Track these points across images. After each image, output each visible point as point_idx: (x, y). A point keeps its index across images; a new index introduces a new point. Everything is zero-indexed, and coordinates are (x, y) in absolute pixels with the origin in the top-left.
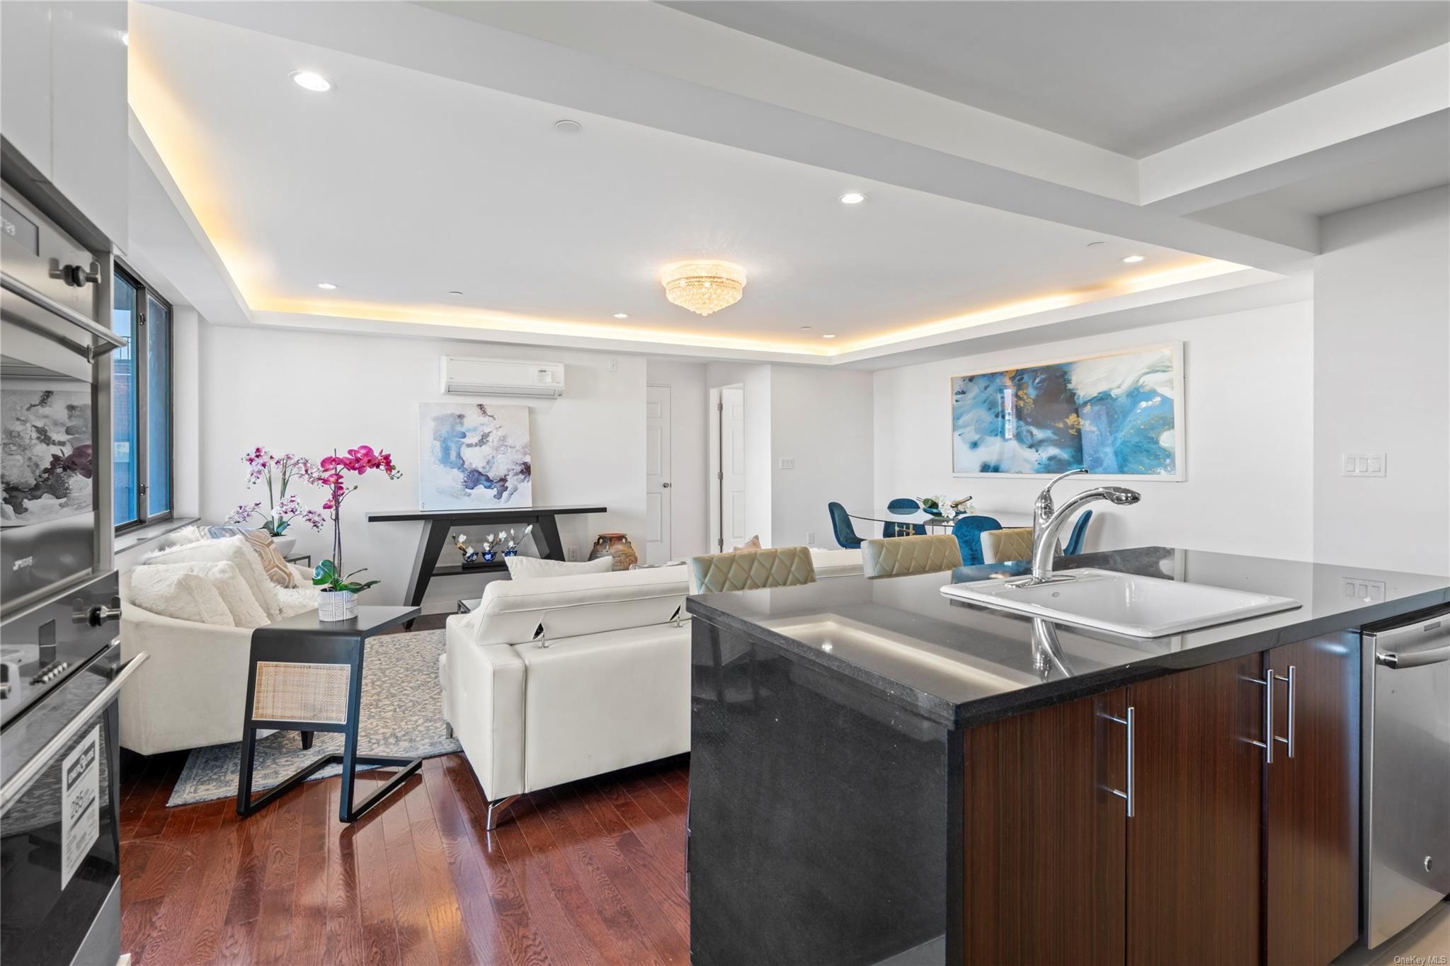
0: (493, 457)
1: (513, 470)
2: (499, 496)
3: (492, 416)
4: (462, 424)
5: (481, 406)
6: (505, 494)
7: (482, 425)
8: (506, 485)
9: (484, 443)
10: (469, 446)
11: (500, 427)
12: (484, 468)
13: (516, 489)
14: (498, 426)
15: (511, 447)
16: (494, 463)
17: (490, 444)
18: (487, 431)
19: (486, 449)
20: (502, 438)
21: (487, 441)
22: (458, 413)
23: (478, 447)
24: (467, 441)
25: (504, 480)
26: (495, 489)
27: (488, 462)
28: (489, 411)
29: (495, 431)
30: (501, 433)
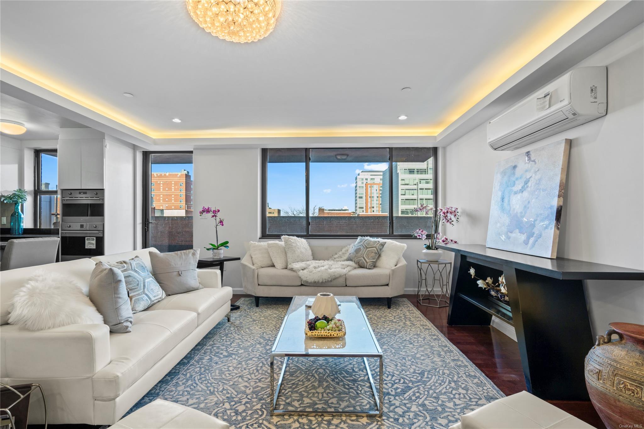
0: (529, 202)
1: (541, 214)
2: (526, 242)
3: (534, 161)
4: (514, 174)
5: (528, 153)
6: (532, 240)
7: (526, 171)
8: (533, 231)
9: (525, 190)
10: (516, 193)
11: (538, 171)
12: (521, 213)
13: (540, 236)
14: (537, 170)
15: (544, 190)
16: (528, 208)
17: (529, 189)
18: (528, 177)
19: (525, 194)
20: (538, 182)
21: (527, 187)
22: (514, 165)
23: (520, 194)
24: (515, 189)
25: (533, 226)
26: (525, 234)
27: (525, 207)
28: (533, 157)
29: (534, 175)
30: (538, 176)
